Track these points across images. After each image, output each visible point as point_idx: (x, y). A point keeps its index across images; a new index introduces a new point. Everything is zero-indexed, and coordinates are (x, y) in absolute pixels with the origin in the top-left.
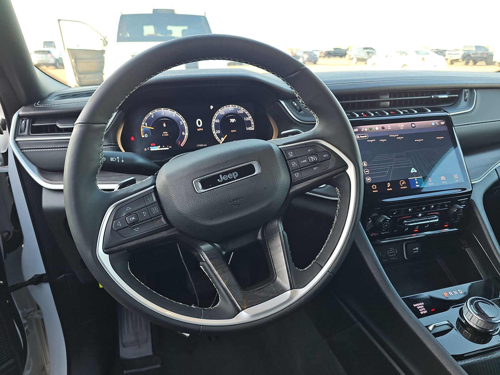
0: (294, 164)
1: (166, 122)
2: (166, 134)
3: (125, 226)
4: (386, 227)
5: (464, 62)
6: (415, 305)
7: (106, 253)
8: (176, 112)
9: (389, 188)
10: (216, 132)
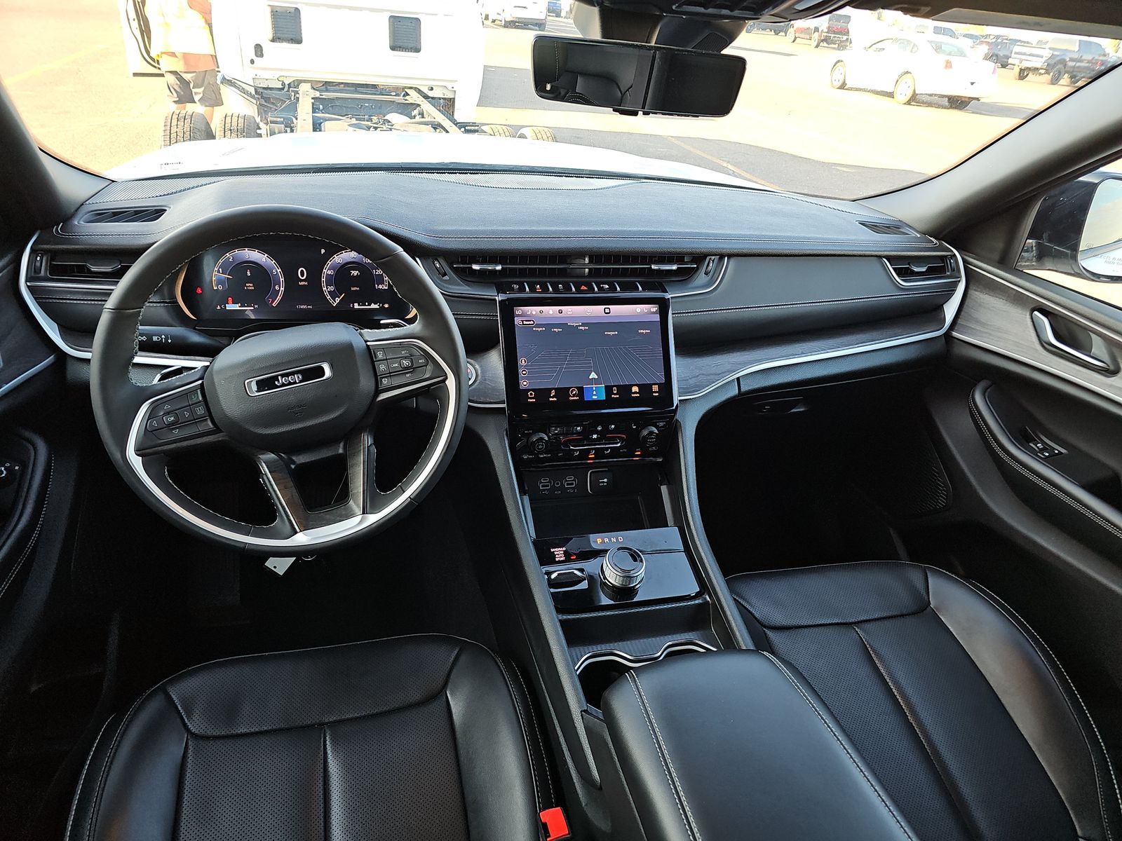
0: (382, 367)
1: (251, 269)
2: (250, 286)
3: (161, 427)
4: (539, 449)
5: (1048, 77)
6: (552, 550)
7: (138, 455)
8: (266, 255)
9: (553, 397)
10: (327, 288)
